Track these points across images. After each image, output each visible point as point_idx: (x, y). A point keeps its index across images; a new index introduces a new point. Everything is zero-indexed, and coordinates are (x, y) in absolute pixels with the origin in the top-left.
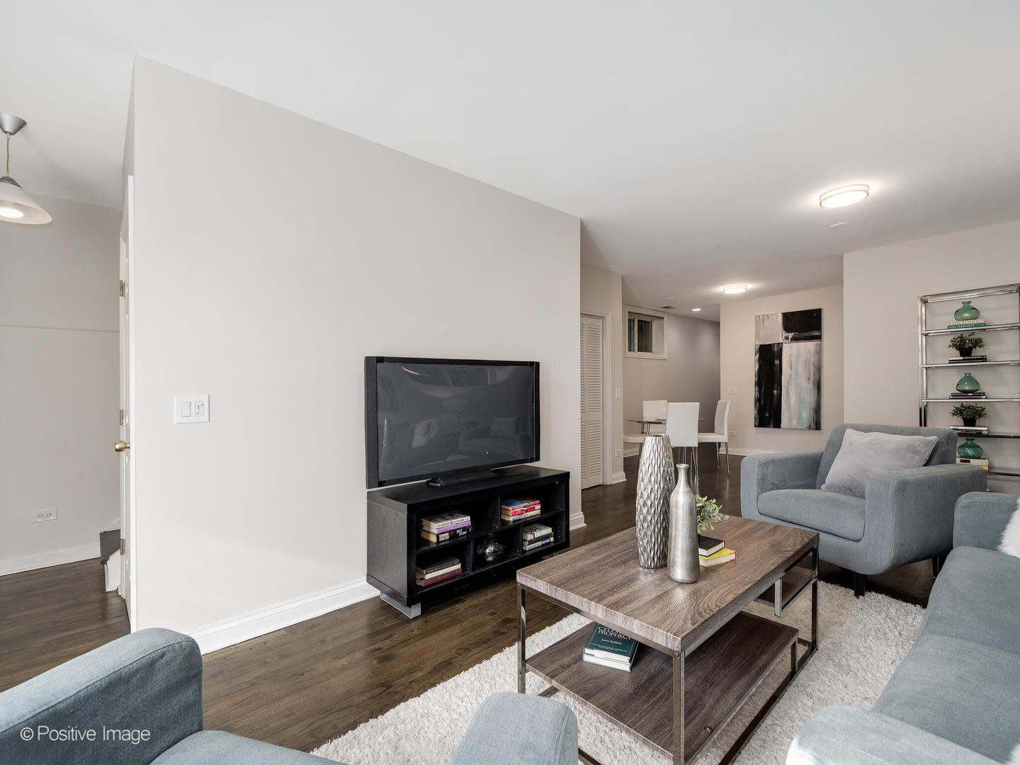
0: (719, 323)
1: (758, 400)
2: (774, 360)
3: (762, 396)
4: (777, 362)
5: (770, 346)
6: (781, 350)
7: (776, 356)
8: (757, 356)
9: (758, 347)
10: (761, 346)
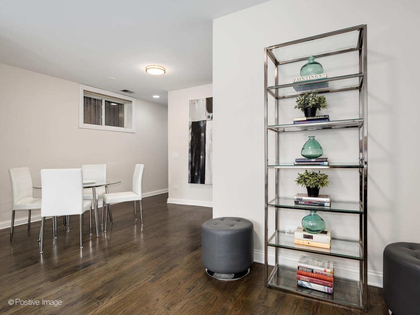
0: (168, 106)
1: (191, 163)
2: (201, 134)
3: (193, 160)
4: (202, 135)
5: (198, 123)
6: (205, 126)
7: (202, 130)
8: (191, 130)
9: (191, 123)
10: (193, 122)
